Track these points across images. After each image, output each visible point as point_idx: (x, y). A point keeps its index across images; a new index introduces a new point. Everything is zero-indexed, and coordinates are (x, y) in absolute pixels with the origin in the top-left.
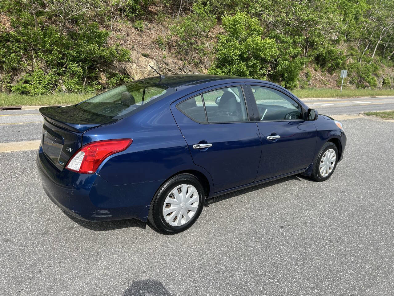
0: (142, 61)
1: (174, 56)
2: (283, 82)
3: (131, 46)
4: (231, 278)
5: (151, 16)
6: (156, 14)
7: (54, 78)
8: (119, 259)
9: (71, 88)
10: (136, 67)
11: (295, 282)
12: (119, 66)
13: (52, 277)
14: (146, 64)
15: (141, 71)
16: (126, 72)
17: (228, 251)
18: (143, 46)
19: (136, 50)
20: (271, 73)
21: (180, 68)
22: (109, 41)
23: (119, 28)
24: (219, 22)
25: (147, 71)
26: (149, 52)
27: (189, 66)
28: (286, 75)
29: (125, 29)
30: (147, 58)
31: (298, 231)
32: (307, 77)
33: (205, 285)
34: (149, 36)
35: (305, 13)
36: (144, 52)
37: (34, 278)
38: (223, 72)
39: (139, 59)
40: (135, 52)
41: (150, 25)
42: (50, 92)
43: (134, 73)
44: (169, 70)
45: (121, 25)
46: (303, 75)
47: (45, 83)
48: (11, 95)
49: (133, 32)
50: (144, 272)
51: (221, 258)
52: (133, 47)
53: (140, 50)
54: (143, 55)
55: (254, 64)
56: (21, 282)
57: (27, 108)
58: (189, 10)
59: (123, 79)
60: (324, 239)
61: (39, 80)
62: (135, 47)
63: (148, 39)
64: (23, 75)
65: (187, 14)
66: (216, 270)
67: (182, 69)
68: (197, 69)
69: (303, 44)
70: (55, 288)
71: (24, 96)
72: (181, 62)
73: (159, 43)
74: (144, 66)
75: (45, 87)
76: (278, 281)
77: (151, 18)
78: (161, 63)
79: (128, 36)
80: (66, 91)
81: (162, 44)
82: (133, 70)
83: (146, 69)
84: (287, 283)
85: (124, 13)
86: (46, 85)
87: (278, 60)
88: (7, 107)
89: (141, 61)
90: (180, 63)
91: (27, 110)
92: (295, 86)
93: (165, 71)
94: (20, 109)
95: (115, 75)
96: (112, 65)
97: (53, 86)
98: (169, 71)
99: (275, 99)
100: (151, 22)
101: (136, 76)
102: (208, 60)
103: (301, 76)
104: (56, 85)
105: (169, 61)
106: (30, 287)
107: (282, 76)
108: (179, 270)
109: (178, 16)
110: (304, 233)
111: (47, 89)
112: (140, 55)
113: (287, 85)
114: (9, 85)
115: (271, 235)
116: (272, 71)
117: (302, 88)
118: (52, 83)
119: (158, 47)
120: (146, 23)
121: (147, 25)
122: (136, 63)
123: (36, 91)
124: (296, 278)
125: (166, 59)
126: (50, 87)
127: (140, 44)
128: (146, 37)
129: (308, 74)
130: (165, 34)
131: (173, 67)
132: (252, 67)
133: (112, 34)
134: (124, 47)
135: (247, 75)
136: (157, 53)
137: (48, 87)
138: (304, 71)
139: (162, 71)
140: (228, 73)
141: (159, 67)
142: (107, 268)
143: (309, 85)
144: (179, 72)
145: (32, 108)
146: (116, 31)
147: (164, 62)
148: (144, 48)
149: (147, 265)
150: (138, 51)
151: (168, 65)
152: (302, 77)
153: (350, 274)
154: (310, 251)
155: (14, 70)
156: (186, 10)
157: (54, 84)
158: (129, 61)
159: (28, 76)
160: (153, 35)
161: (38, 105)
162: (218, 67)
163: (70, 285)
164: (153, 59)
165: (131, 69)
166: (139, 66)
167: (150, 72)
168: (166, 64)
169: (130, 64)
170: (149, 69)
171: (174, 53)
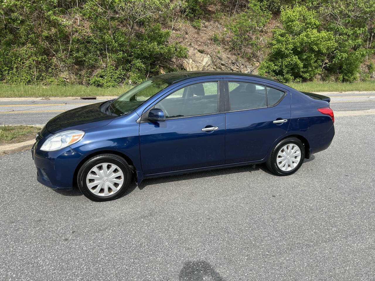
1: (228, 51)
2: (340, 74)
3: (189, 43)
4: (217, 223)
5: (209, 15)
6: (214, 12)
7: (122, 73)
8: (142, 204)
9: (136, 81)
10: (192, 63)
11: (265, 231)
12: (177, 62)
13: (97, 209)
14: (201, 59)
15: (196, 66)
16: (183, 67)
17: (222, 207)
18: (200, 43)
19: (193, 47)
20: (328, 66)
21: (233, 62)
22: (170, 40)
23: (179, 27)
24: (275, 16)
26: (205, 48)
27: (242, 60)
28: (344, 67)
29: (184, 28)
30: (202, 54)
31: (287, 200)
32: (369, 69)
33: (197, 225)
34: (206, 33)
35: (367, 4)
36: (201, 48)
37: (86, 208)
38: (275, 65)
39: (195, 55)
40: (192, 49)
41: (207, 23)
42: (119, 85)
44: (222, 65)
45: (181, 25)
46: (365, 67)
47: (115, 77)
48: (90, 87)
49: (191, 30)
50: (157, 213)
51: (215, 211)
52: (190, 45)
53: (197, 47)
54: (199, 51)
55: (309, 57)
56: (78, 209)
57: (101, 98)
58: (245, 6)
60: (306, 208)
61: (111, 75)
62: (193, 44)
63: (205, 37)
64: (99, 71)
65: (243, 11)
66: (208, 217)
67: (235, 63)
68: (249, 63)
69: (367, 35)
70: (98, 215)
71: (99, 88)
72: (234, 56)
73: (215, 40)
74: (200, 61)
75: (115, 80)
76: (252, 230)
77: (209, 16)
78: (215, 58)
79: (187, 34)
80: (132, 84)
81: (218, 40)
82: (189, 65)
83: (201, 63)
84: (258, 231)
85: (184, 13)
86: (116, 78)
87: (335, 52)
88: (85, 97)
89: (197, 57)
90: (233, 58)
91: (100, 99)
92: (354, 79)
93: (218, 65)
94: (95, 99)
95: (173, 70)
96: (171, 61)
97: (122, 79)
99: (329, 91)
100: (208, 20)
102: (261, 54)
103: (362, 68)
104: (124, 79)
105: (223, 56)
106: (83, 213)
107: (340, 68)
108: (181, 215)
109: (235, 13)
110: (291, 202)
111: (117, 83)
112: (196, 51)
113: (345, 77)
114: (88, 79)
115: (261, 201)
116: (329, 63)
117: (363, 80)
118: (121, 77)
119: (214, 43)
120: (204, 21)
121: (204, 24)
122: (192, 59)
123: (108, 84)
124: (268, 229)
125: (220, 54)
126: (119, 80)
127: (197, 41)
128: (203, 35)
129: (370, 66)
130: (221, 30)
131: (226, 61)
132: (306, 59)
133: (173, 33)
134: (182, 45)
135: (300, 68)
136: (212, 49)
137: (118, 80)
138: (366, 63)
139: (216, 66)
140: (280, 66)
141: (213, 62)
142: (132, 208)
143: (371, 77)
144: (232, 66)
145: (104, 98)
146: (176, 30)
147: (218, 57)
148: (200, 45)
149: (160, 209)
150: (194, 48)
151: (221, 60)
152: (364, 69)
153: (315, 232)
154: (289, 214)
155: (93, 67)
156: (242, 7)
157: (122, 78)
158: (186, 57)
159: (103, 72)
160: (209, 32)
161: (109, 96)
162: (271, 60)
163: (107, 215)
164: (208, 54)
165: (187, 64)
166: (194, 61)
167: (204, 66)
168: (220, 59)
169: (187, 60)
170: (204, 64)
171: (228, 48)
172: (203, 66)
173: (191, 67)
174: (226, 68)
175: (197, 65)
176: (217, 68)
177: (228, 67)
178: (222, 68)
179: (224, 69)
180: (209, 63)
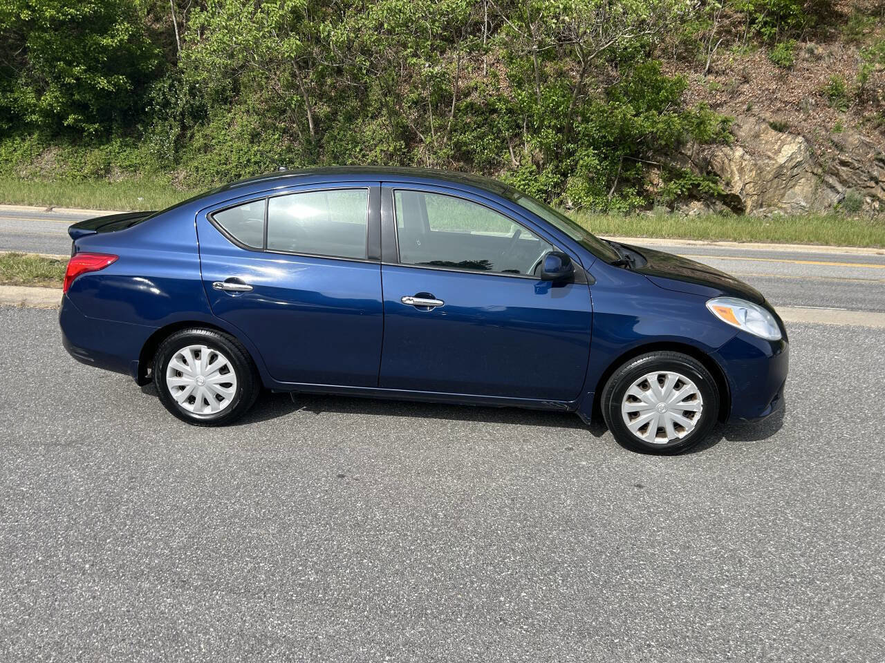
0: (767, 142)
1: (869, 125)
3: (745, 107)
7: (551, 180)
10: (742, 157)
12: (698, 154)
14: (776, 147)
15: (756, 165)
16: (713, 168)
18: (780, 105)
19: (755, 116)
21: (880, 157)
22: (692, 97)
25: (773, 165)
26: (794, 118)
29: (743, 68)
30: (781, 134)
34: (808, 78)
36: (779, 119)
39: (758, 136)
40: (753, 120)
41: (821, 48)
43: (732, 171)
44: (843, 163)
45: (731, 60)
47: (533, 190)
49: (764, 71)
52: (749, 109)
53: (768, 114)
54: (773, 126)
59: (699, 185)
62: (756, 109)
63: (801, 87)
64: (503, 175)
73: (833, 95)
74: (769, 154)
78: (821, 144)
79: (746, 81)
81: (842, 95)
82: (732, 163)
83: (773, 159)
89: (764, 142)
93: (829, 164)
95: (680, 175)
96: (680, 153)
98: (844, 166)
100: (828, 39)
101: (737, 178)
105: (851, 139)
112: (764, 126)
119: (828, 103)
120: (812, 44)
121: (811, 51)
122: (745, 147)
125: (841, 135)
127: (772, 100)
128: (796, 82)
131: (858, 155)
136: (819, 120)
139: (821, 166)
141: (812, 155)
144: (876, 168)
146: (717, 74)
147: (832, 141)
148: (779, 110)
150: (759, 118)
151: (841, 150)
160: (822, 75)
164: (799, 134)
165: (726, 161)
166: (752, 154)
167: (781, 167)
168: (839, 147)
169: (727, 150)
170: (781, 159)
171: (874, 118)
172: (776, 165)
173: (738, 170)
174: (855, 174)
175: (760, 162)
176: (824, 172)
177: (862, 171)
178: (841, 173)
179: (847, 175)
180: (798, 160)
